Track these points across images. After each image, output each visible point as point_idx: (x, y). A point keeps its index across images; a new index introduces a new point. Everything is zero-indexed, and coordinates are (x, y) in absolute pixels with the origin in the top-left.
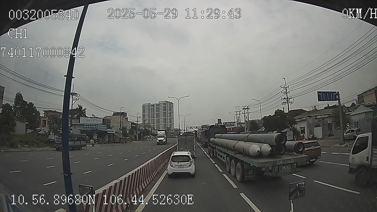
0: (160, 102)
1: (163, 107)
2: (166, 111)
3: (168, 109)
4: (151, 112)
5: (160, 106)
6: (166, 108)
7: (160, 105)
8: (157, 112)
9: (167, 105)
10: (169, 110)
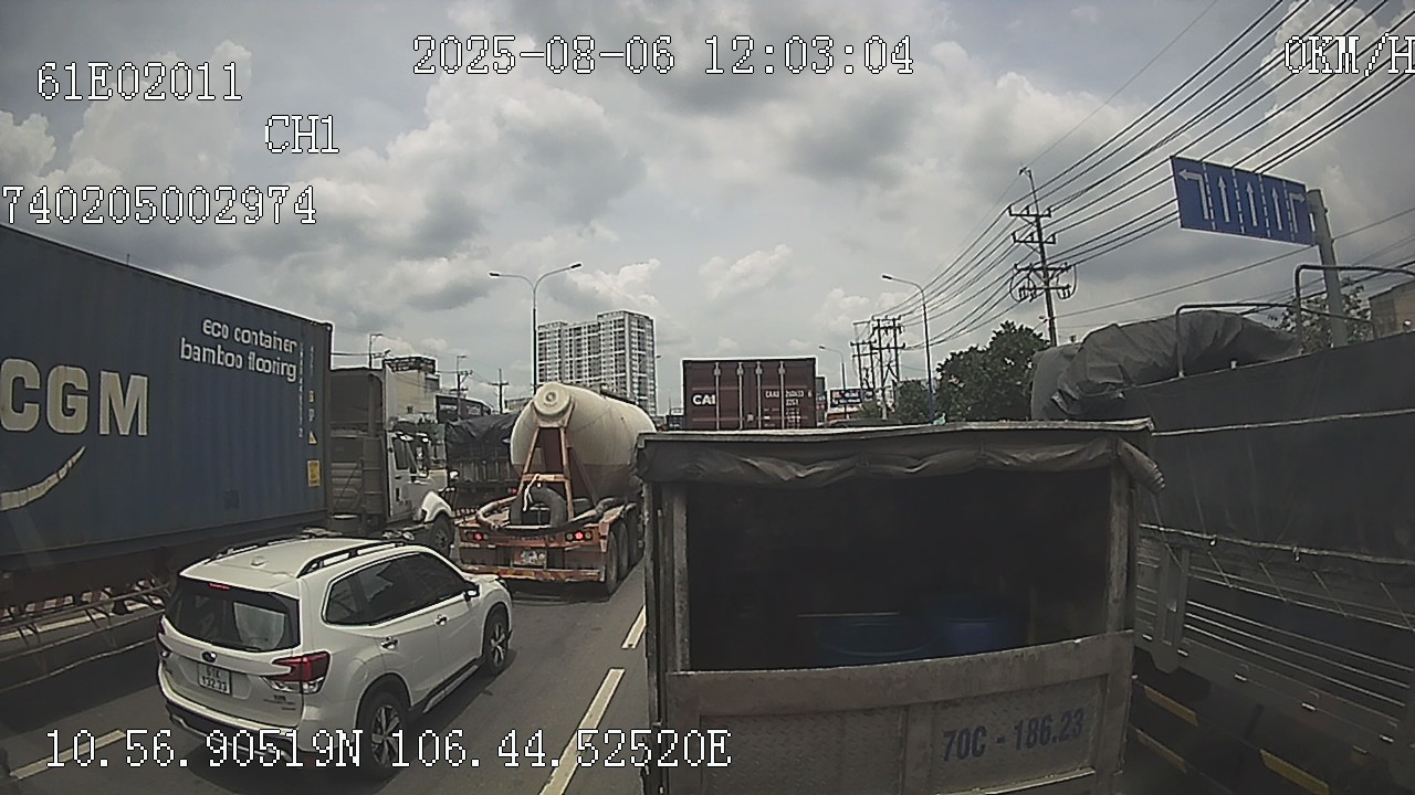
0: (601, 316)
1: (613, 336)
2: (624, 348)
3: (631, 343)
4: (568, 354)
5: (601, 332)
6: (623, 337)
7: (602, 327)
8: (589, 354)
9: (630, 326)
10: (636, 346)
